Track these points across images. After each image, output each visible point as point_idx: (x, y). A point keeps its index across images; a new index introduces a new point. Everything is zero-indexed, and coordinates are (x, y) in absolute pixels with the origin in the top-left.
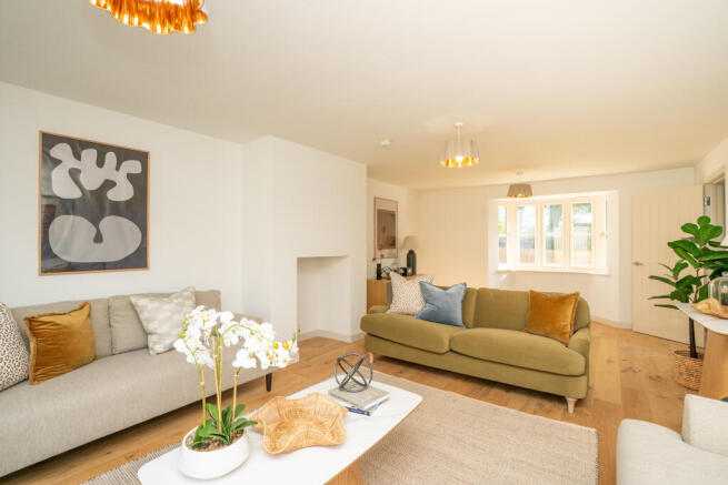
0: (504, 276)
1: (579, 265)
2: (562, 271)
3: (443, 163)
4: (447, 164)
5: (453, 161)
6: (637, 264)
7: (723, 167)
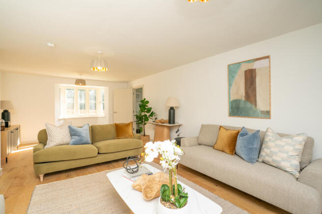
0: (62, 121)
1: (92, 114)
2: (85, 117)
3: (92, 69)
4: (94, 69)
5: (97, 68)
6: (115, 112)
7: (143, 85)
